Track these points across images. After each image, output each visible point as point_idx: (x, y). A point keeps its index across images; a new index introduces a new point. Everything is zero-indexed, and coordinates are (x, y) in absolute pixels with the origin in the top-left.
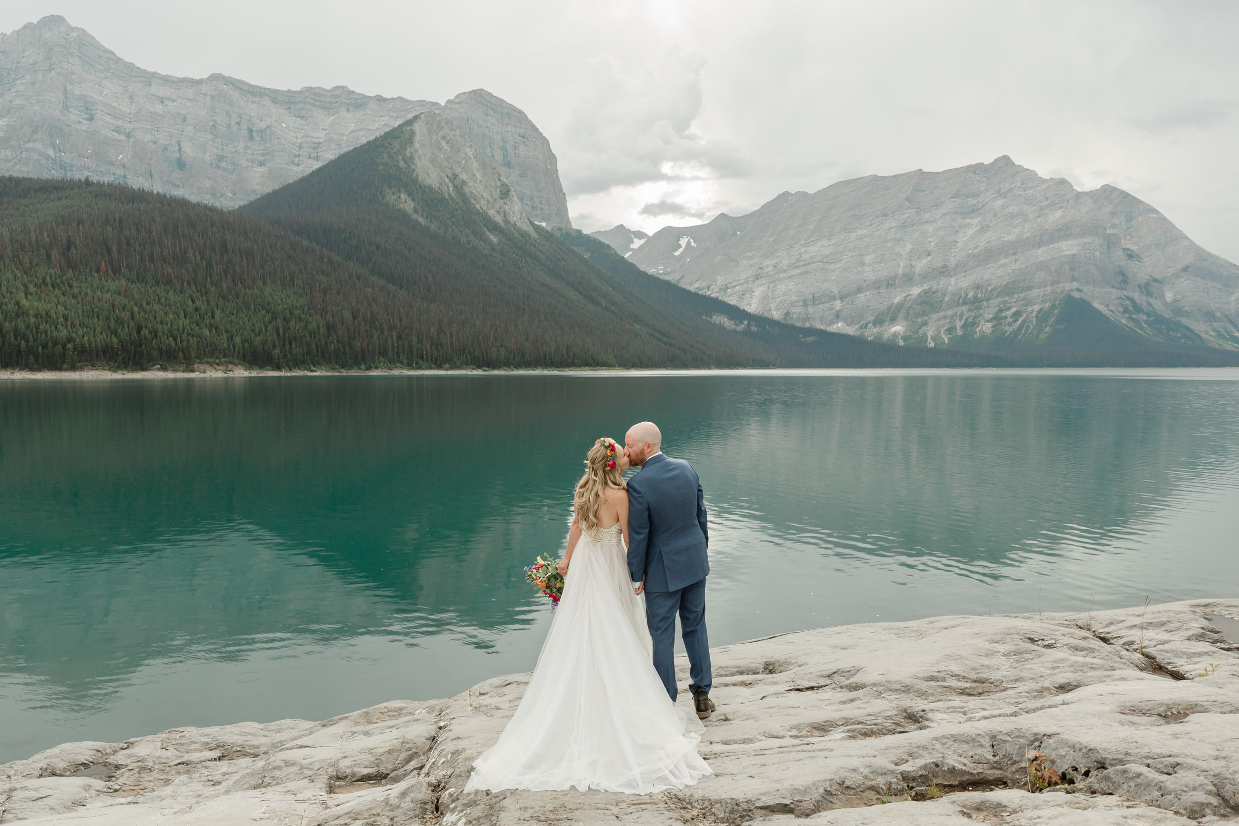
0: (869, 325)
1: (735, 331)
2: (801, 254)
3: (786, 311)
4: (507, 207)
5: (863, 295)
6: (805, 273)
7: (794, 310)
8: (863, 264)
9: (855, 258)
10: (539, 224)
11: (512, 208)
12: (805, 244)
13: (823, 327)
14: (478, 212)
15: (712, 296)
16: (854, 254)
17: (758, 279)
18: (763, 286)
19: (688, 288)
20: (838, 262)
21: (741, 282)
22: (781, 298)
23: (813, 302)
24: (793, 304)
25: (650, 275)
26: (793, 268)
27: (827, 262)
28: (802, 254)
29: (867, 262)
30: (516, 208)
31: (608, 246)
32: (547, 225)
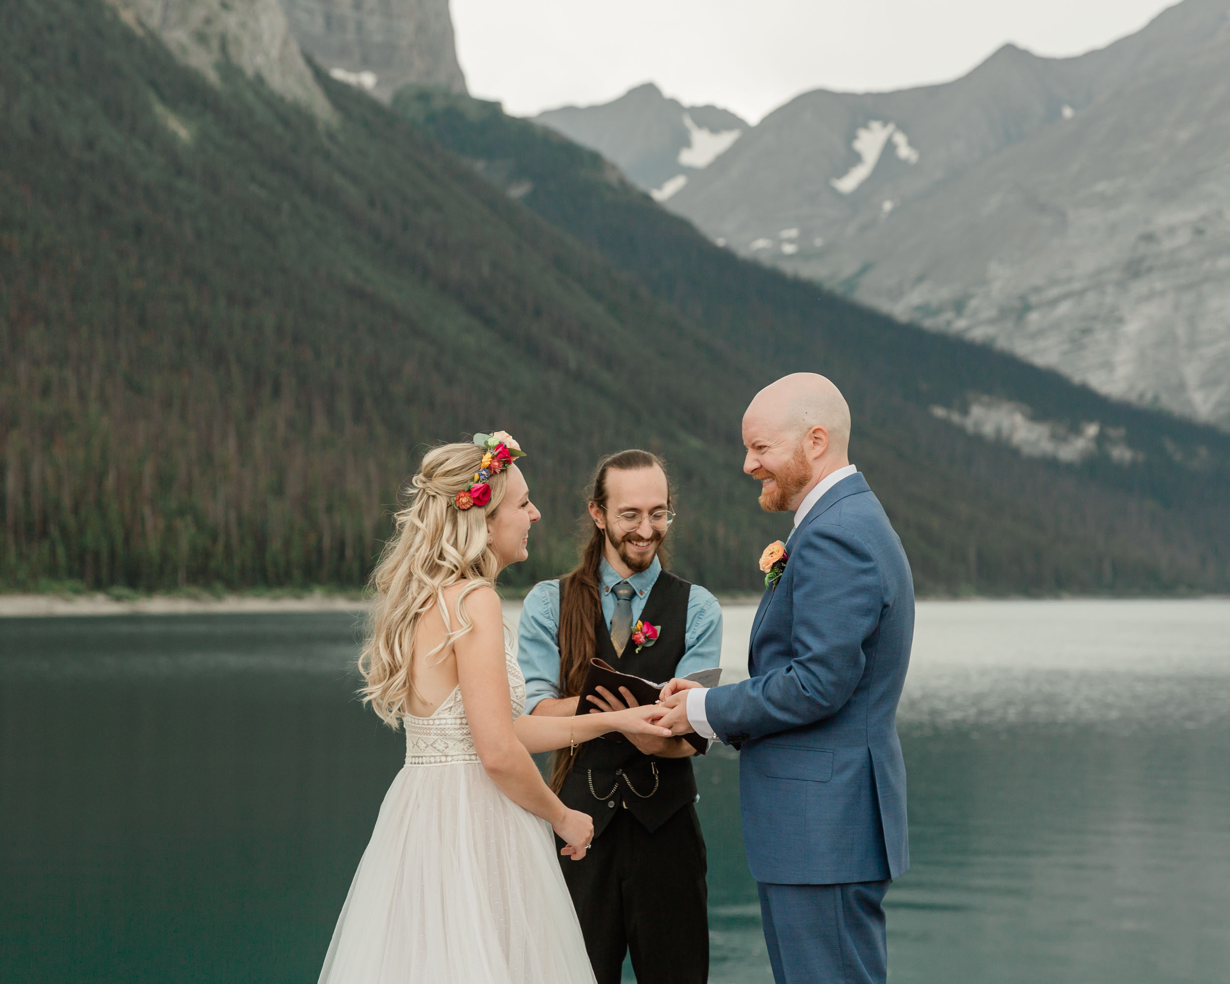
1: (1051, 464)
4: (231, 21)
10: (350, 79)
11: (251, 24)
14: (128, 37)
17: (1137, 275)
18: (1157, 301)
21: (1076, 286)
22: (1222, 345)
30: (264, 23)
32: (378, 84)
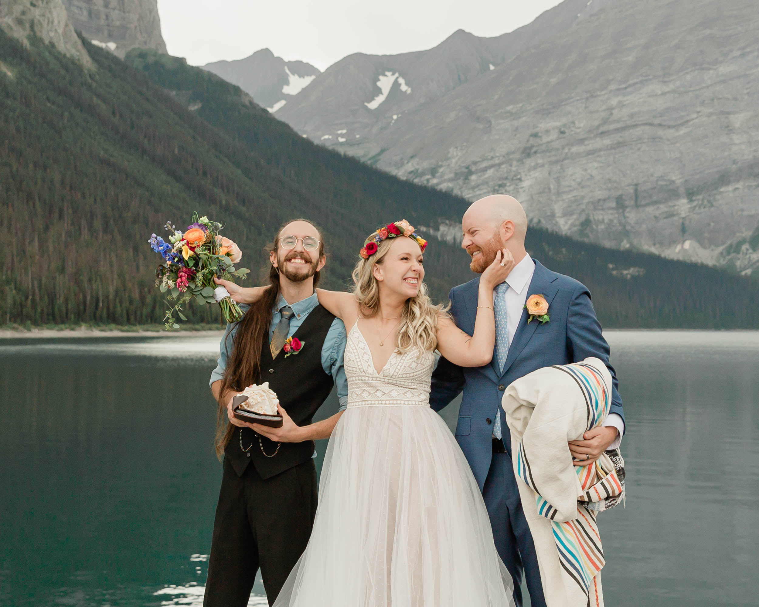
0: (745, 247)
2: (611, 109)
3: (583, 218)
4: (36, 13)
5: (730, 188)
6: (620, 145)
7: (599, 216)
8: (729, 129)
9: (714, 117)
10: (103, 45)
11: (48, 14)
12: (618, 90)
13: (654, 250)
15: (439, 188)
16: (711, 110)
17: (529, 155)
18: (539, 170)
19: (393, 171)
20: (682, 125)
21: (497, 161)
22: (575, 193)
23: (636, 201)
24: (597, 204)
25: (318, 146)
26: (596, 136)
27: (660, 125)
28: (613, 109)
29: (737, 125)
30: (55, 14)
31: (237, 90)
32: (117, 48)
